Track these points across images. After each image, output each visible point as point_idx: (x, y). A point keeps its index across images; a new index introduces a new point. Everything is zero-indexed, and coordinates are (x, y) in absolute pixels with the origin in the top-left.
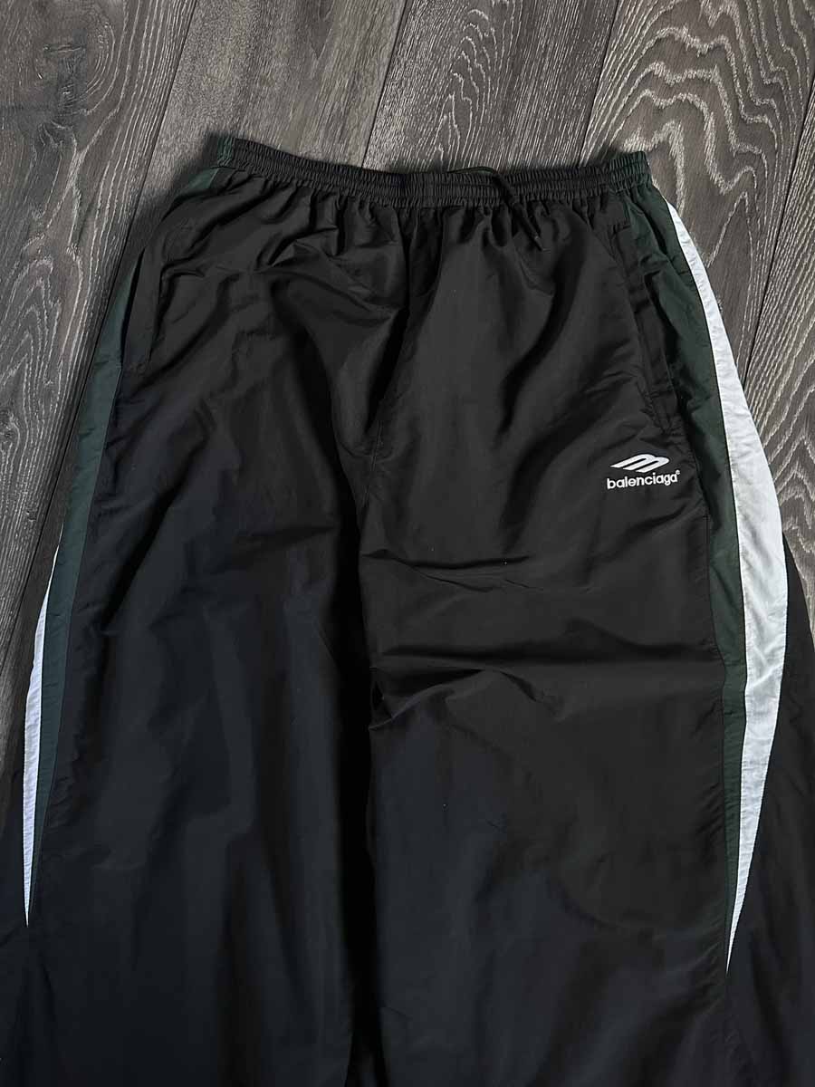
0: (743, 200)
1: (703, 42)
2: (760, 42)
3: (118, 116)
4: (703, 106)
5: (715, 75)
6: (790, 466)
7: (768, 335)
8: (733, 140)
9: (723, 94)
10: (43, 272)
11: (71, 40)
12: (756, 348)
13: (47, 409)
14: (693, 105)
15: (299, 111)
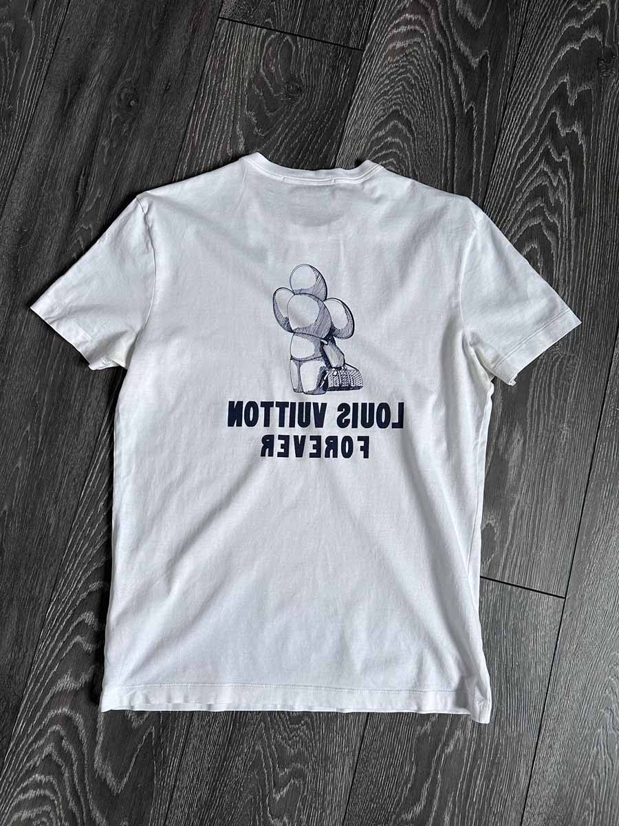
6: (538, 164)
7: (522, 73)
10: (7, 31)
12: (513, 83)
13: (8, 125)
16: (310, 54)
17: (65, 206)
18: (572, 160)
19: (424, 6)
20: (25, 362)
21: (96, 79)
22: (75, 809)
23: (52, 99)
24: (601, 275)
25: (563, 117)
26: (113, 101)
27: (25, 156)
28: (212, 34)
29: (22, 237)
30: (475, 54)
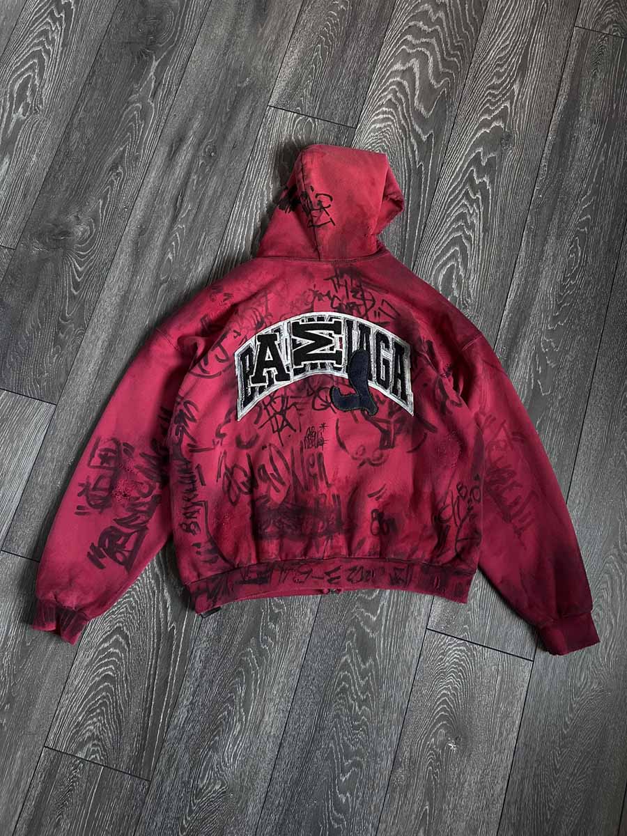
0: (444, 91)
1: (429, 28)
2: (454, 29)
3: (174, 47)
4: (428, 53)
5: (434, 41)
6: (462, 199)
7: (453, 146)
8: (440, 67)
9: (437, 49)
10: (137, 109)
11: (155, 16)
12: (447, 152)
13: (136, 164)
14: (424, 52)
15: (253, 48)
16: (323, 129)
17: (168, 213)
18: (482, 197)
19: (395, 104)
20: (140, 306)
21: (191, 139)
22: (158, 573)
23: (163, 150)
24: (498, 267)
25: (478, 172)
26: (201, 153)
27: (145, 184)
28: (264, 116)
29: (142, 231)
30: (425, 133)
